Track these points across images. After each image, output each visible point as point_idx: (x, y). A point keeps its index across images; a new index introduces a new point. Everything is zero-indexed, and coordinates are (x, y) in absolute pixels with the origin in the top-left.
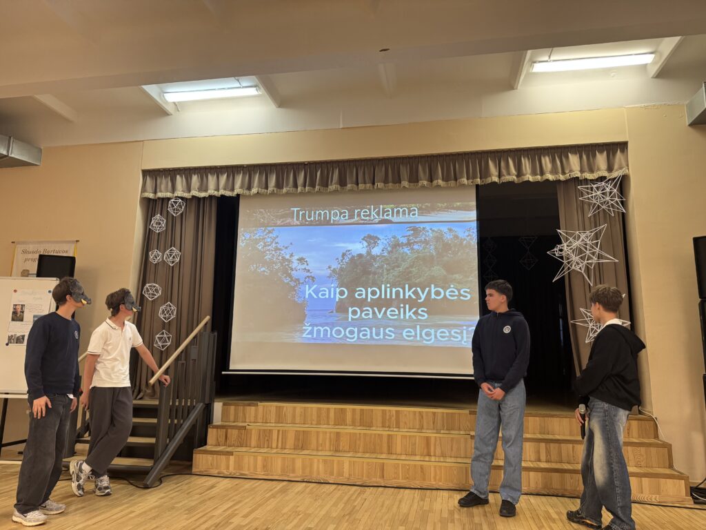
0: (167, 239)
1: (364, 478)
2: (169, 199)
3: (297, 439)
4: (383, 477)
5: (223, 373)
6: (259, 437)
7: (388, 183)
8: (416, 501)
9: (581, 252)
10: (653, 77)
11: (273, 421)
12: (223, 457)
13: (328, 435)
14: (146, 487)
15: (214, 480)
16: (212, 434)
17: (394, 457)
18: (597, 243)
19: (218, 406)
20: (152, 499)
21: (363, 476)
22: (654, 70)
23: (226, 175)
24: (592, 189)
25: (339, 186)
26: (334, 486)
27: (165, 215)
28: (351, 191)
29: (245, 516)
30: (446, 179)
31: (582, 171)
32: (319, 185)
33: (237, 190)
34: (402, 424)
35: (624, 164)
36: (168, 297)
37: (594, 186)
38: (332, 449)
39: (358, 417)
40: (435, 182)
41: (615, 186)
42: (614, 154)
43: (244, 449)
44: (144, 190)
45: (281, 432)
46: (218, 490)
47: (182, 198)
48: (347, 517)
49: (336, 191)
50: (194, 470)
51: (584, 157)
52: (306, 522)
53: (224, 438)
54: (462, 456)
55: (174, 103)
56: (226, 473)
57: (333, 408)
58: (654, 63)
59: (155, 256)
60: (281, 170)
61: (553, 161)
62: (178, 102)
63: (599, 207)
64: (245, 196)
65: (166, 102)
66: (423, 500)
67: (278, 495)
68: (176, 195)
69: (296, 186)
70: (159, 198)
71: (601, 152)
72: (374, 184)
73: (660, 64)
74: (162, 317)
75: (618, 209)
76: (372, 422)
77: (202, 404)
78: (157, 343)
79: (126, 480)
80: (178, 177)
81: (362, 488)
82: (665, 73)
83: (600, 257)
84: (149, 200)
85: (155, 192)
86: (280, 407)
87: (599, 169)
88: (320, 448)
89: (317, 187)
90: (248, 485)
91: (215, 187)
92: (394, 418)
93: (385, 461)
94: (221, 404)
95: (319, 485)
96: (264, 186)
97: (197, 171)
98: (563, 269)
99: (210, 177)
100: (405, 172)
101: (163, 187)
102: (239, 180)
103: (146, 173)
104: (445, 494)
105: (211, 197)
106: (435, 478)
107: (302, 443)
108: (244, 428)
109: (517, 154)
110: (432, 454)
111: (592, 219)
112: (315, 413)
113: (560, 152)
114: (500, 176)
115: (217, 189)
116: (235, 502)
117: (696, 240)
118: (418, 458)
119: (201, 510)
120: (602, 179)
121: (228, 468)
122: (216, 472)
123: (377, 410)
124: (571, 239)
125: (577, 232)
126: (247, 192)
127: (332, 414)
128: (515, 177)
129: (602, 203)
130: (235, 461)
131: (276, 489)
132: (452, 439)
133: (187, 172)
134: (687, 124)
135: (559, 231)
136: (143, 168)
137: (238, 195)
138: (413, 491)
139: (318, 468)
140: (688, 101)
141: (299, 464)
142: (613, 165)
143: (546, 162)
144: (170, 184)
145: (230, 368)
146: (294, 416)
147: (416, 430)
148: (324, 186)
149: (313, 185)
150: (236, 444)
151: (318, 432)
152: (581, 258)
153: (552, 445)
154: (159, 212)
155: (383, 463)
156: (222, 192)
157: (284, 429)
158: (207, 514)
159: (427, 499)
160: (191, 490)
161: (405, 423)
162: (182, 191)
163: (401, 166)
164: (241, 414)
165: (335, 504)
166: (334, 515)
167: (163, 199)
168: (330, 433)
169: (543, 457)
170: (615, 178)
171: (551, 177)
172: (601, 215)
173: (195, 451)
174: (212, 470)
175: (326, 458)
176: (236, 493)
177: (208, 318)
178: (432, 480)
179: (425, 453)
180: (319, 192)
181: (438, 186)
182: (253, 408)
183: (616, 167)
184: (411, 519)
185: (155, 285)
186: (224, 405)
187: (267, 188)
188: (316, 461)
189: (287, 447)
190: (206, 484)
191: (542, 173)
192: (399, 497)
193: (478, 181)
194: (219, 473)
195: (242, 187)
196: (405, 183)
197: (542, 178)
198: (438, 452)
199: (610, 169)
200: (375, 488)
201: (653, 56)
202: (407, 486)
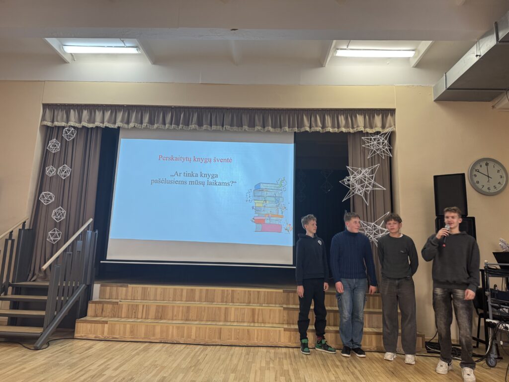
0: (62, 158)
1: (207, 339)
2: (64, 127)
3: (157, 311)
4: (220, 338)
5: (101, 262)
6: (129, 310)
7: (233, 126)
8: (243, 355)
9: (362, 182)
10: (413, 67)
11: (139, 298)
12: (100, 325)
13: (181, 308)
14: (36, 349)
15: (91, 343)
16: (91, 308)
17: (229, 324)
18: (373, 176)
19: (97, 287)
20: (41, 358)
21: (205, 338)
22: (414, 62)
23: (110, 111)
24: (371, 139)
25: (197, 126)
26: (184, 346)
27: (60, 140)
28: (206, 130)
29: (116, 369)
30: (274, 127)
31: (365, 127)
32: (182, 124)
33: (119, 124)
34: (235, 300)
35: (392, 124)
36: (59, 202)
37: (372, 138)
38: (183, 318)
39: (204, 295)
40: (266, 129)
41: (386, 139)
42: (387, 117)
43: (116, 319)
44: (43, 119)
45: (145, 306)
46: (94, 350)
47: (74, 127)
48: (193, 368)
49: (195, 130)
50: (76, 335)
51: (367, 117)
52: (162, 373)
53: (101, 310)
54: (277, 322)
55: (71, 54)
56: (102, 337)
57: (185, 289)
58: (414, 57)
59: (50, 171)
60: (153, 111)
61: (346, 119)
62: (74, 54)
63: (375, 152)
64: (124, 129)
65: (65, 53)
66: (248, 354)
67: (142, 353)
68: (69, 124)
69: (164, 123)
70: (56, 126)
71: (378, 115)
72: (223, 126)
73: (418, 58)
74: (54, 218)
75: (387, 154)
76: (214, 299)
77: (84, 285)
78: (49, 238)
79: (20, 343)
80: (72, 111)
81: (205, 347)
82: (421, 64)
83: (374, 186)
84: (47, 127)
85: (53, 122)
86: (145, 288)
87: (376, 126)
88: (175, 318)
89: (180, 125)
90: (119, 345)
91: (101, 121)
92: (230, 296)
93: (222, 327)
94: (99, 285)
95: (172, 345)
96: (139, 122)
97: (87, 107)
98: (349, 193)
99: (97, 112)
100: (245, 119)
101: (59, 118)
102: (120, 116)
103: (45, 106)
104: (264, 350)
105: (97, 127)
106: (257, 338)
107: (161, 314)
108: (117, 303)
109: (323, 112)
110: (256, 321)
111: (370, 160)
112: (172, 292)
113: (351, 113)
114: (310, 127)
115: (103, 122)
116: (108, 359)
117: (436, 177)
118: (245, 324)
119: (81, 365)
120: (378, 133)
121: (103, 333)
122: (94, 336)
123: (218, 290)
124: (355, 173)
125: (360, 169)
126: (126, 126)
127: (184, 294)
128: (320, 129)
129: (377, 150)
130: (109, 329)
131: (140, 349)
132: (270, 310)
133: (80, 108)
134: (433, 100)
135: (348, 167)
136: (43, 102)
137: (119, 128)
138: (241, 348)
139: (172, 332)
140: (434, 85)
141: (158, 329)
142: (386, 124)
143: (342, 119)
144: (65, 116)
145: (107, 259)
146: (156, 295)
147: (245, 304)
148: (185, 125)
149: (178, 124)
150: (110, 316)
151: (173, 307)
152: (362, 186)
154: (55, 137)
155: (221, 328)
156: (106, 124)
157: (147, 304)
158: (86, 368)
159: (251, 353)
160: (73, 350)
161: (238, 299)
162: (75, 122)
163: (243, 116)
164: (114, 293)
165: (184, 359)
166: (183, 366)
167: (59, 127)
168: (183, 307)
170: (387, 133)
171: (344, 130)
172: (376, 157)
173: (77, 320)
174: (91, 335)
175: (178, 325)
176: (109, 352)
177: (91, 220)
178: (255, 340)
179: (251, 321)
180: (182, 129)
181: (269, 131)
182: (124, 289)
183: (387, 125)
184: (239, 368)
185: (49, 193)
186: (101, 286)
187: (141, 123)
188: (171, 327)
189: (149, 317)
190: (85, 346)
191: (339, 127)
192: (231, 352)
193: (296, 130)
194: (95, 337)
195: (122, 121)
196: (246, 127)
197: (338, 131)
198: (260, 320)
199: (383, 127)
200: (214, 347)
201: (414, 52)
202: (237, 344)
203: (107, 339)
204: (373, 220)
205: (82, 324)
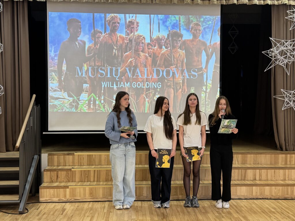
5: (44, 133)
6: (81, 175)
12: (62, 190)
14: (21, 213)
15: (59, 206)
50: (41, 199)
53: (56, 177)
56: (64, 200)
86: (90, 155)
94: (46, 155)
98: (271, 64)
108: (70, 170)
111: (292, 32)
121: (65, 196)
122: (58, 199)
124: (278, 45)
125: (283, 40)
128: (247, 1)
130: (70, 192)
131: (106, 207)
135: (271, 38)
137: (46, 1)
145: (49, 130)
146: (100, 160)
153: (263, 171)
164: (62, 161)
169: (257, 178)
171: (269, 2)
173: (39, 187)
174: (55, 199)
177: (35, 96)
181: (197, 4)
182: (71, 157)
186: (49, 155)
189: (101, 180)
196: (175, 1)
197: (264, 3)
203: (71, 201)
204: (292, 89)
205: (45, 190)
